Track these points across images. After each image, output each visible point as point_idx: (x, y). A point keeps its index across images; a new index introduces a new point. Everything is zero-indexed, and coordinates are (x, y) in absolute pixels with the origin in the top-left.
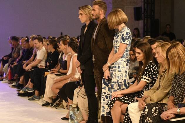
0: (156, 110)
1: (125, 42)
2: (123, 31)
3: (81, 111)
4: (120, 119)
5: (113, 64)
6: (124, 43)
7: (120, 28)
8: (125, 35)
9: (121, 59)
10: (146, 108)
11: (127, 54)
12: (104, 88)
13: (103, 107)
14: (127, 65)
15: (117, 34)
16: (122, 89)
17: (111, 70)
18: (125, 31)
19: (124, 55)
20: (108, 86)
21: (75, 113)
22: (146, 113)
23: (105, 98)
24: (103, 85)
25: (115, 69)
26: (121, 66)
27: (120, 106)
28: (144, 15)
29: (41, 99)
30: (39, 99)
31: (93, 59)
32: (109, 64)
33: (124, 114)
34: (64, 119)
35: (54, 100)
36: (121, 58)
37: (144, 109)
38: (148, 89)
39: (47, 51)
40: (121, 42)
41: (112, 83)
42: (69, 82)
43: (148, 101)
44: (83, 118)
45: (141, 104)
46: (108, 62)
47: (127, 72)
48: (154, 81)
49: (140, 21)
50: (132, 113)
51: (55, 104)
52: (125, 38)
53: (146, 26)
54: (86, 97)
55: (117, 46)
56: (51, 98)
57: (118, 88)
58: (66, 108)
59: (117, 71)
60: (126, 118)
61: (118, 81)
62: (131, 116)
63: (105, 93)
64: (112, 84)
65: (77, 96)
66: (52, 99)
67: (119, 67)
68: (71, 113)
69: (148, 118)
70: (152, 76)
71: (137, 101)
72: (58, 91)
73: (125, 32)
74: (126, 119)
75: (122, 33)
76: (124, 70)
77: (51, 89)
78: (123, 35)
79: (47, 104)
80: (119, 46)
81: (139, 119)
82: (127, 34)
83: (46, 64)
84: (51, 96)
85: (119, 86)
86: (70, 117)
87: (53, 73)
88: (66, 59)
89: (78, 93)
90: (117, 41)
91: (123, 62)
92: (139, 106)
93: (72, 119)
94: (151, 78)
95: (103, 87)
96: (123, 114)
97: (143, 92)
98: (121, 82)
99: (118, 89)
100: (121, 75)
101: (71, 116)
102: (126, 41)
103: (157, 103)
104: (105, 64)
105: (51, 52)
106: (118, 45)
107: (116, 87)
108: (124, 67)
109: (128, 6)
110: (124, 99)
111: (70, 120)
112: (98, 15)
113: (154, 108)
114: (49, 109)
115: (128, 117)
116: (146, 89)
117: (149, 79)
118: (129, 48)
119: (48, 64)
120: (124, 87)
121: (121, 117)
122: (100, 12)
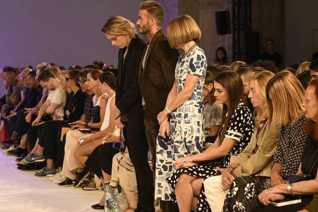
0: (251, 188)
1: (196, 73)
2: (192, 53)
3: (125, 194)
4: (192, 206)
5: (175, 110)
6: (194, 75)
7: (186, 48)
8: (195, 61)
9: (189, 102)
10: (235, 185)
11: (198, 93)
12: (161, 152)
13: (159, 184)
14: (199, 112)
15: (181, 59)
16: (194, 154)
17: (173, 122)
18: (196, 53)
19: (193, 94)
20: (166, 148)
21: (114, 197)
22: (235, 193)
23: (162, 170)
24: (159, 148)
25: (179, 119)
26: (190, 114)
27: (191, 183)
28: (234, 25)
29: (57, 174)
30: (55, 173)
31: (144, 103)
32: (167, 110)
33: (198, 197)
34: (96, 207)
35: (79, 175)
36: (190, 99)
37: (231, 187)
38: (239, 153)
39: (66, 91)
40: (189, 72)
41: (176, 144)
42: (103, 143)
43: (238, 173)
44: (129, 204)
45: (225, 179)
46: (166, 108)
47: (201, 124)
48: (247, 139)
49: (227, 35)
50: (211, 193)
51: (81, 182)
52: (195, 65)
53: (237, 44)
54: (133, 169)
55: (182, 79)
56: (74, 172)
57: (186, 151)
58: (100, 188)
59: (183, 122)
60: (200, 202)
61: (185, 139)
62: (210, 199)
63: (162, 161)
64: (175, 146)
65: (118, 167)
66: (77, 173)
67: (186, 116)
68: (109, 196)
69: (237, 203)
70: (244, 129)
71: (219, 173)
72: (86, 158)
73: (196, 55)
74: (201, 205)
75: (191, 57)
76: (194, 121)
77: (74, 156)
78: (192, 60)
79: (68, 182)
80: (184, 80)
81: (223, 205)
82: (199, 58)
83: (65, 114)
84: (75, 168)
85: (187, 147)
86: (106, 204)
87: (76, 128)
88: (98, 104)
89: (119, 162)
90: (182, 70)
91: (192, 106)
92: (223, 182)
93: (110, 208)
94: (242, 133)
95: (157, 151)
96: (195, 196)
97: (230, 157)
98: (190, 142)
99: (186, 153)
100: (190, 129)
101: (108, 201)
102: (198, 70)
103: (253, 175)
104: (162, 110)
105: (73, 93)
106: (184, 77)
107: (182, 151)
108: (194, 116)
109: (205, 11)
110: (196, 170)
111: (106, 209)
112: (146, 27)
113: (248, 185)
114: (71, 190)
115: (204, 201)
116: (233, 153)
117: (239, 134)
118: (202, 83)
119: (68, 113)
120: (196, 150)
121: (192, 201)
122: (150, 21)
